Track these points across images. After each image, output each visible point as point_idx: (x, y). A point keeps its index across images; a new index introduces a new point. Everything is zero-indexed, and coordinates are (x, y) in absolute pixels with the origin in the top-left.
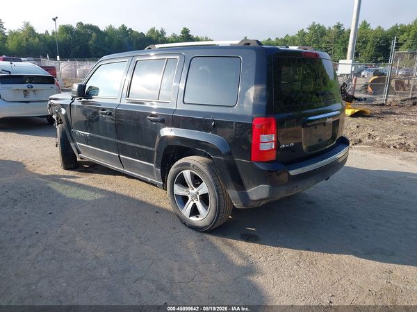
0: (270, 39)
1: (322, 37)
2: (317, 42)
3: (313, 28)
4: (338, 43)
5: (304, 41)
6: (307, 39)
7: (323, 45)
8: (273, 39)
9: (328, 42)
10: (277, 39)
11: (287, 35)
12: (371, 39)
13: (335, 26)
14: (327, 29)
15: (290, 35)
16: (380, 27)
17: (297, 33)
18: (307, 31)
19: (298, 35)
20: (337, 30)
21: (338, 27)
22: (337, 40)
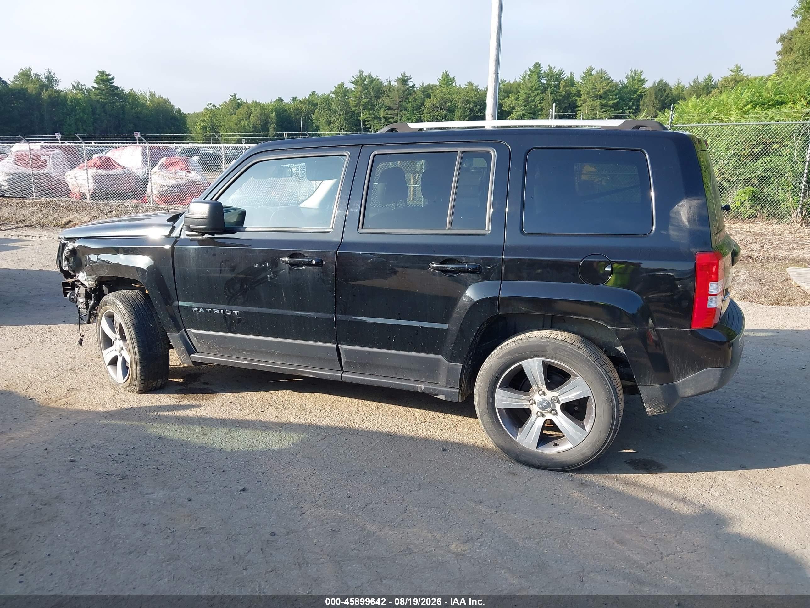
0: (280, 100)
1: (378, 97)
2: (370, 106)
3: (359, 81)
4: (406, 110)
5: (347, 104)
6: (352, 101)
7: (382, 113)
8: (287, 100)
9: (390, 108)
10: (294, 99)
11: (314, 93)
12: (460, 105)
13: (398, 80)
14: (385, 84)
15: (319, 93)
16: (471, 84)
17: (333, 89)
18: (351, 87)
19: (336, 93)
20: (403, 87)
21: (404, 80)
22: (404, 104)
